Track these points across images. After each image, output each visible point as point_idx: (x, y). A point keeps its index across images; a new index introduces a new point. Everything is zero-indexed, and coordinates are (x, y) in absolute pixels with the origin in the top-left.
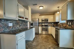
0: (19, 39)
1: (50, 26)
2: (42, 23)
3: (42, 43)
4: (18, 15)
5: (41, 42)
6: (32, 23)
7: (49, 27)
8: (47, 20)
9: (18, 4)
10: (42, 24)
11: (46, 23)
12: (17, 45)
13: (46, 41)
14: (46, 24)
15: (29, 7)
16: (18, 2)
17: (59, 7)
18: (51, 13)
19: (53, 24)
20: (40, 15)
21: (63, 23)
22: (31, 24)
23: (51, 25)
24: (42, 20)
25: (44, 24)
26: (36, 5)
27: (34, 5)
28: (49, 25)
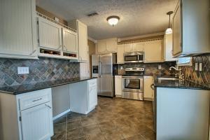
0: (26, 105)
3: (109, 125)
4: (39, 45)
5: (108, 121)
6: (97, 67)
7: (145, 78)
8: (141, 57)
9: (38, 18)
10: (127, 70)
12: (20, 120)
13: (122, 120)
14: (138, 69)
15: (79, 22)
16: (40, 15)
17: (172, 12)
18: (153, 33)
19: (160, 67)
20: (119, 43)
21: (185, 67)
22: (94, 69)
23: (154, 72)
24: (125, 57)
25: (131, 69)
26: (96, 14)
27: (90, 15)
28: (148, 71)
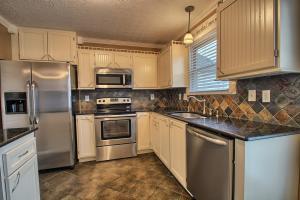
1: (141, 110)
2: (99, 93)
7: (139, 114)
10: (100, 101)
11: (120, 94)
21: (209, 96)
23: (144, 105)
24: (98, 76)
25: (108, 101)
